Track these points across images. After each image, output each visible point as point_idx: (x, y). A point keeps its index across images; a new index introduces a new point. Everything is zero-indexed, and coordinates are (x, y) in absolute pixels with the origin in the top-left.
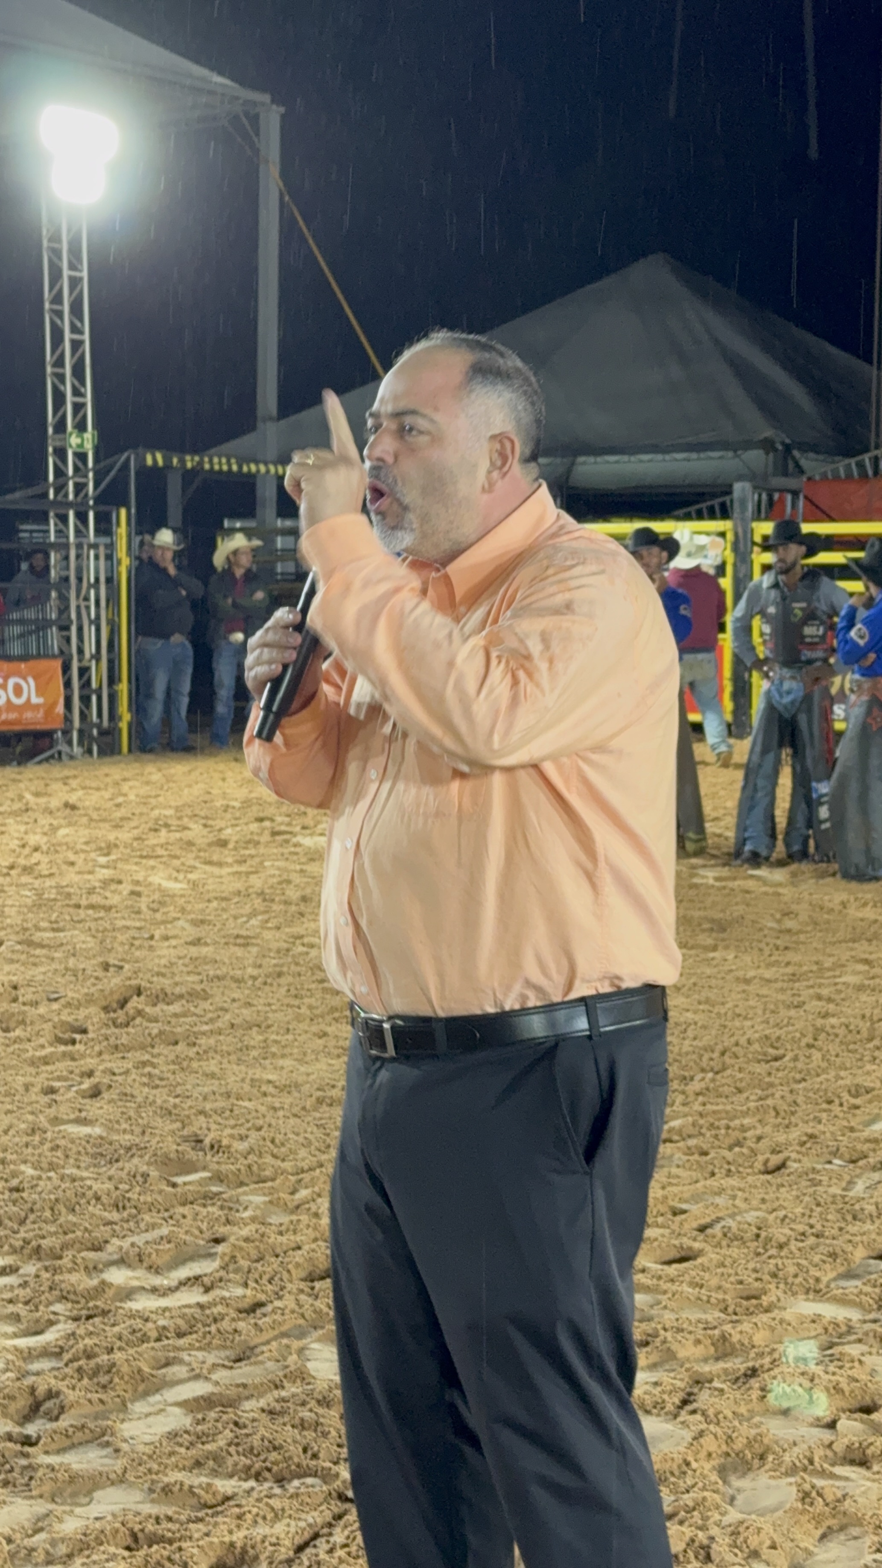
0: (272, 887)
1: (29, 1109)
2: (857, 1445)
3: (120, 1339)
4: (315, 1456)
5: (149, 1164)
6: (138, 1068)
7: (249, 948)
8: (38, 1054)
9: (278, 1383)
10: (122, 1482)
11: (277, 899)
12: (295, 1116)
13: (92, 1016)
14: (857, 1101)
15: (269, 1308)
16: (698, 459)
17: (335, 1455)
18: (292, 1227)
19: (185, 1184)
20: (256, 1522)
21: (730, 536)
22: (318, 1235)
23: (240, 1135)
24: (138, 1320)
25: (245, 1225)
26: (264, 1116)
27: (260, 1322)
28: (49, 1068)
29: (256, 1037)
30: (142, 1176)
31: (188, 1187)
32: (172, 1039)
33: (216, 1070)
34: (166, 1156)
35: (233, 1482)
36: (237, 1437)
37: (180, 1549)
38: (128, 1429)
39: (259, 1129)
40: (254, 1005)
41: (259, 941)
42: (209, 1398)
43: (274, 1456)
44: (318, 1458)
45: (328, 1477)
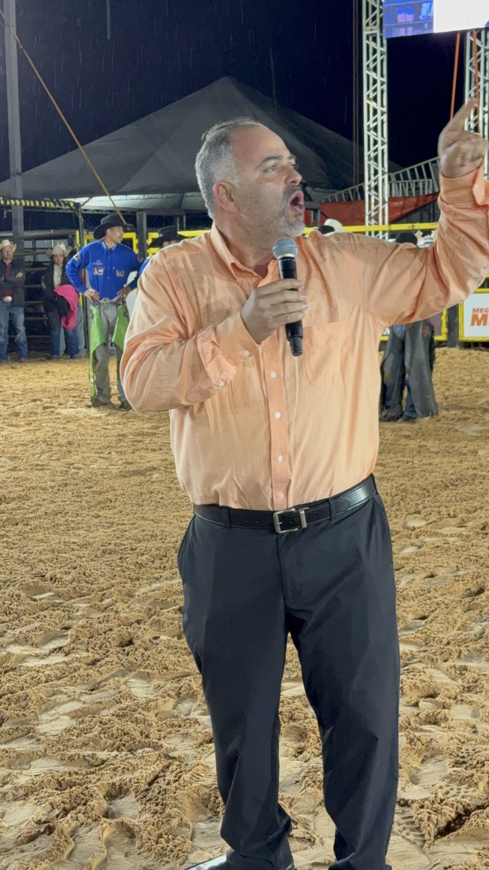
0: (49, 437)
2: (432, 714)
3: (26, 682)
4: (147, 736)
5: (19, 589)
7: (45, 471)
9: (118, 700)
10: (45, 756)
11: (54, 444)
12: (92, 560)
15: (103, 662)
17: (158, 735)
18: (105, 619)
19: (40, 599)
20: (123, 772)
22: (121, 623)
23: (65, 572)
24: (34, 672)
25: (80, 619)
26: (75, 562)
27: (100, 669)
29: (61, 520)
30: (17, 596)
31: (43, 601)
32: (14, 523)
33: (43, 538)
34: (28, 585)
35: (105, 752)
36: (103, 729)
37: (87, 788)
38: (42, 728)
39: (75, 568)
40: (56, 502)
41: (49, 467)
42: (82, 710)
43: (126, 738)
44: (149, 738)
45: (156, 747)
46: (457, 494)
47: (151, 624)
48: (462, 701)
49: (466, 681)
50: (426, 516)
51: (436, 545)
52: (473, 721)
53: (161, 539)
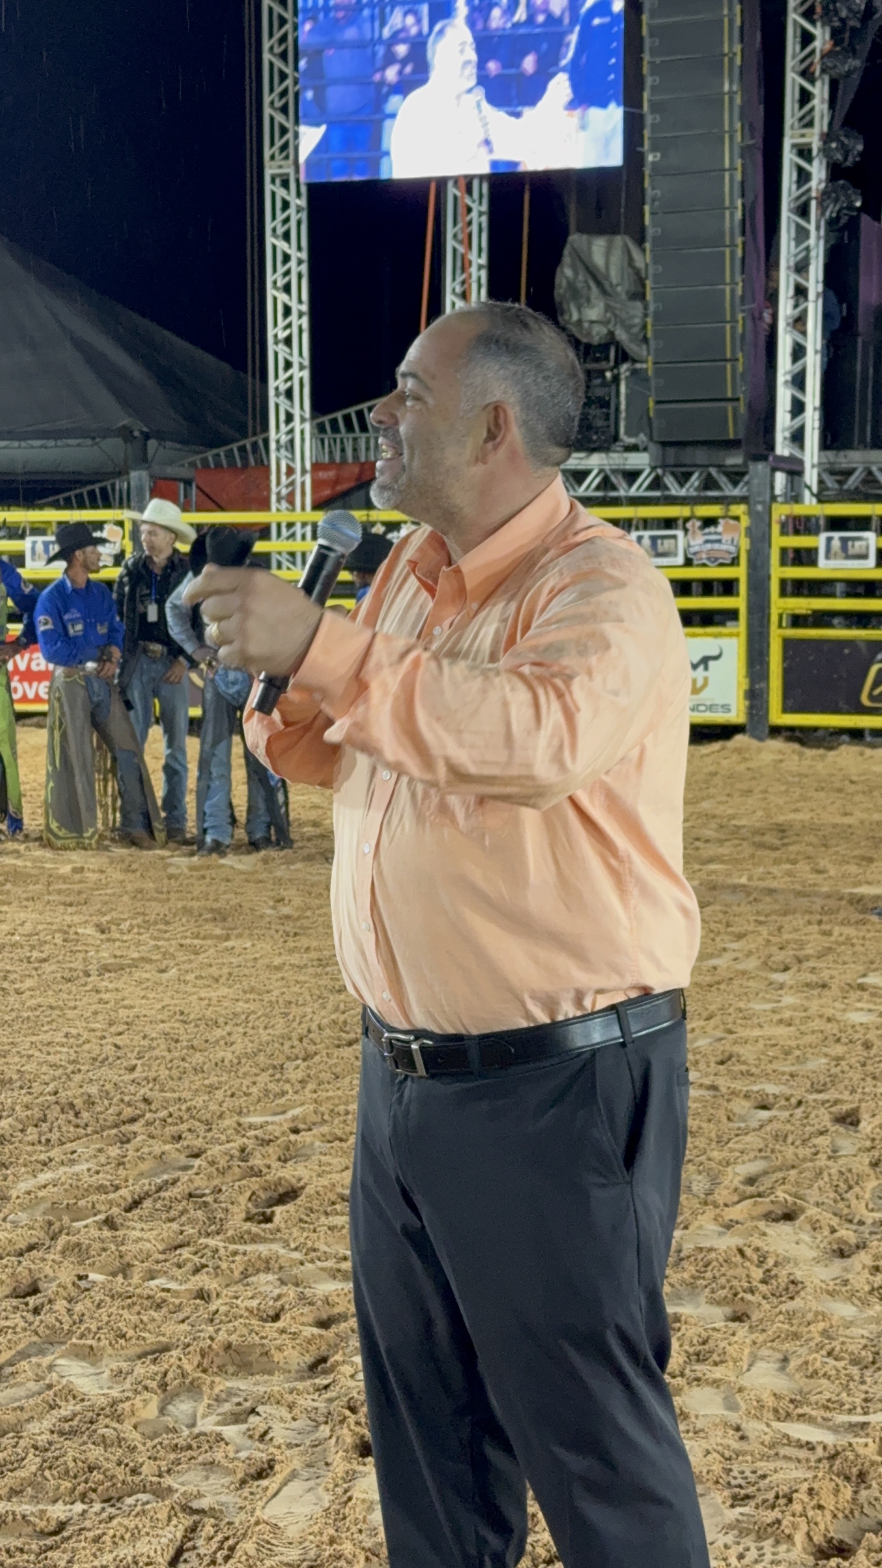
4: (134, 1472)
16: (56, 446)
21: (128, 526)
35: (60, 1505)
36: (45, 1461)
43: (94, 1476)
44: (140, 1474)
45: (161, 1493)
47: (63, 1252)
48: (698, 1379)
49: (687, 1342)
52: (734, 1417)
53: (21, 1088)
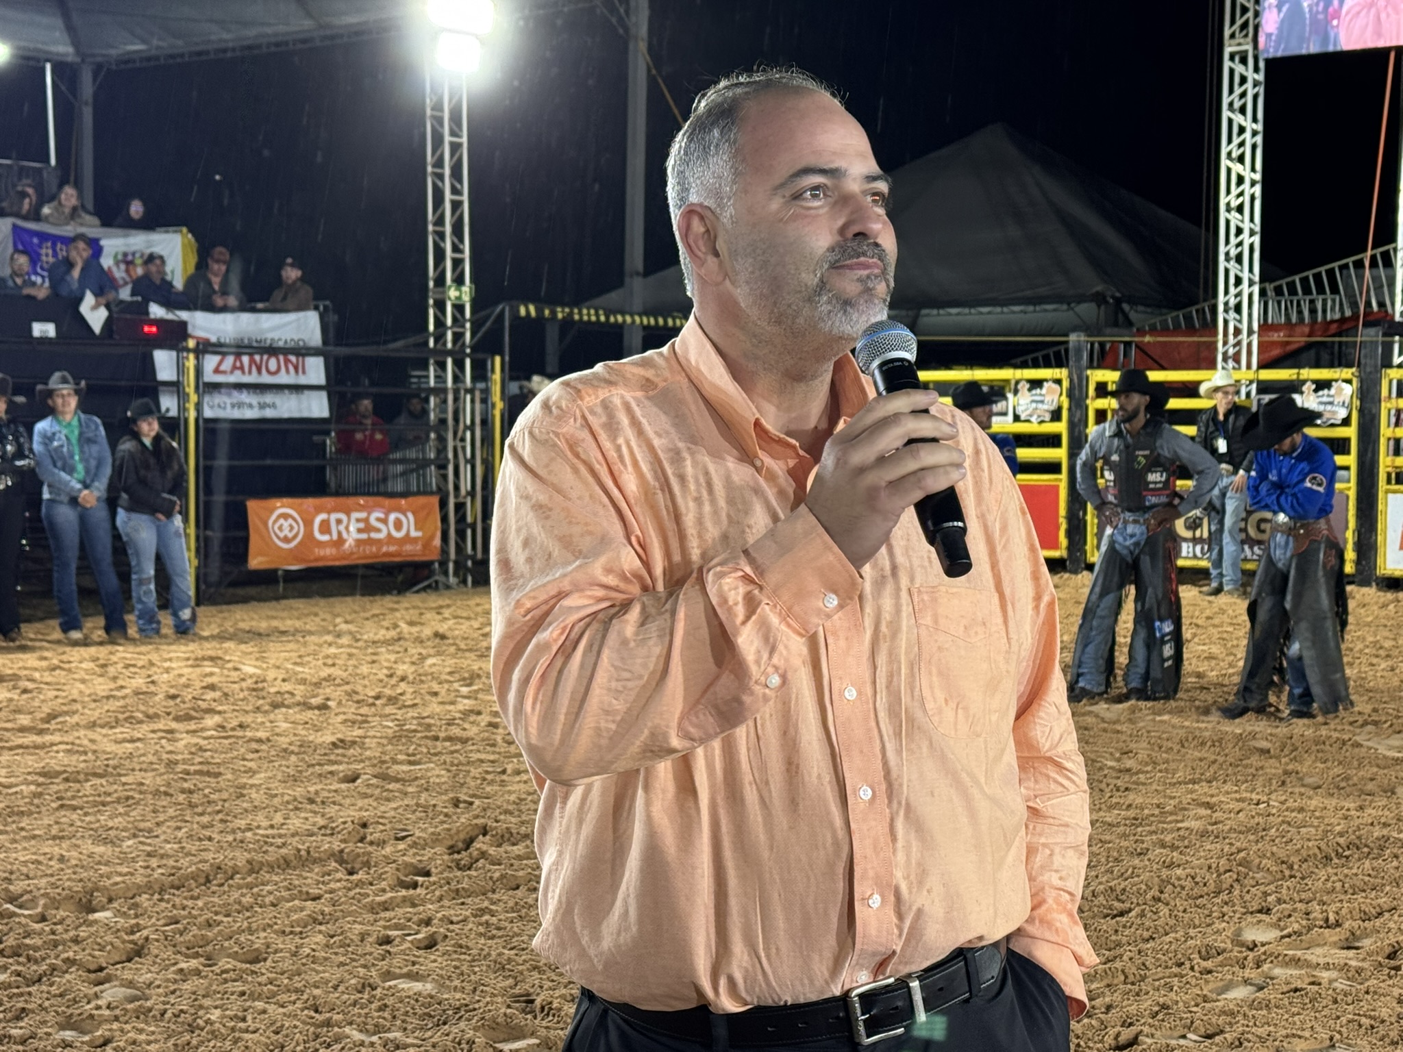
1: (362, 962)
5: (476, 1029)
6: (475, 916)
8: (378, 899)
13: (436, 857)
14: (1208, 964)
16: (1035, 311)
21: (1066, 384)
28: (388, 914)
30: (468, 1043)
32: (513, 885)
34: (494, 1020)
46: (1346, 876)
50: (1280, 920)
51: (1293, 986)
